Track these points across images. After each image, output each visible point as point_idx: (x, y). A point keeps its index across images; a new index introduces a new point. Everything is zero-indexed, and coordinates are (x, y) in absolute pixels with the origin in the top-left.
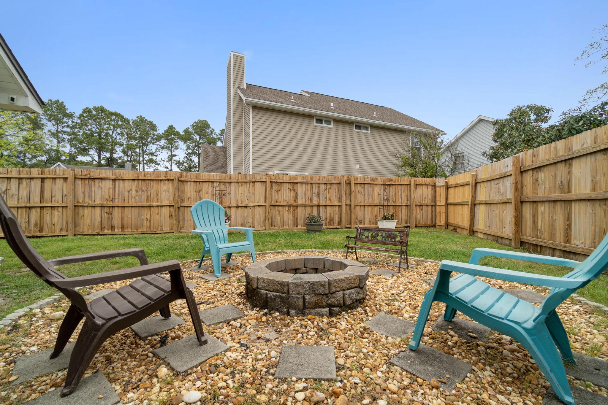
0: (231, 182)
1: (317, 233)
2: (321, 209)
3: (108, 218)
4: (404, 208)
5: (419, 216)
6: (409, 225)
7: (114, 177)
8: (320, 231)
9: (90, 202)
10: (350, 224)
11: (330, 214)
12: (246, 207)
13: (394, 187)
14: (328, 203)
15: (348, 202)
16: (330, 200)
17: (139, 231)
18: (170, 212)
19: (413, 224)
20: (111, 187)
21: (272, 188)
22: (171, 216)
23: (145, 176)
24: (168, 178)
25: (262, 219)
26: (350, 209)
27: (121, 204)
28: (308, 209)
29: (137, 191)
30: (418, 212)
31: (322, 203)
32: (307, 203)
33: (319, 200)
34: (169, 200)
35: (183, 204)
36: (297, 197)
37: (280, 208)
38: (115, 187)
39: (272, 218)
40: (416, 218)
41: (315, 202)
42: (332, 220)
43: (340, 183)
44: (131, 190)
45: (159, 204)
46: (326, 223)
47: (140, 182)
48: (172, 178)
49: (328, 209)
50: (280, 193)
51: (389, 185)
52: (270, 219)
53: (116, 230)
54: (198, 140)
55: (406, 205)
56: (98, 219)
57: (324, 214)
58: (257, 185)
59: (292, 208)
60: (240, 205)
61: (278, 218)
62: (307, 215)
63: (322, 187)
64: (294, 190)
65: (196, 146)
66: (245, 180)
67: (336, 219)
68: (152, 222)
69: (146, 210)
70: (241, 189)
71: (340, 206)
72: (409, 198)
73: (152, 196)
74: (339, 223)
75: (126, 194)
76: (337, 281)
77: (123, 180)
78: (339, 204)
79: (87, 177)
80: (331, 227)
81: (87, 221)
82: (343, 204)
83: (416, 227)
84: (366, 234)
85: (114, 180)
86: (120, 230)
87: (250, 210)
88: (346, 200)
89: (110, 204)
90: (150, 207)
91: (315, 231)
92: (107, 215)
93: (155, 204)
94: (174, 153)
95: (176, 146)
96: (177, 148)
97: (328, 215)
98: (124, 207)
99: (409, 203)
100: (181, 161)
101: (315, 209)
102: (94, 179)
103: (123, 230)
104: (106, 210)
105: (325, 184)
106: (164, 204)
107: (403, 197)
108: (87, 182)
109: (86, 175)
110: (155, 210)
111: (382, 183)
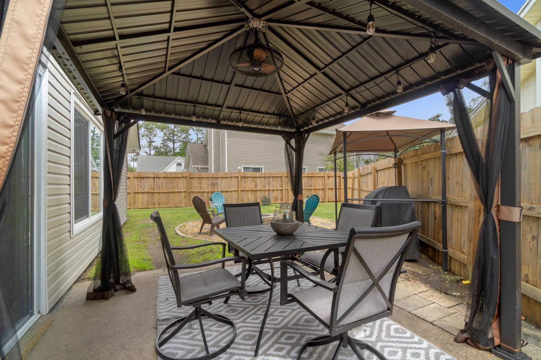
0: (218, 178)
1: (268, 206)
2: (271, 192)
3: (151, 199)
4: (321, 191)
5: (330, 195)
6: (324, 201)
7: (154, 176)
8: (269, 205)
9: (142, 190)
10: (288, 201)
11: (276, 195)
12: (227, 192)
13: (314, 179)
14: (275, 188)
15: (287, 188)
16: (276, 186)
17: (168, 206)
18: (185, 195)
19: (327, 200)
20: (152, 181)
21: (242, 180)
22: (185, 197)
23: (170, 175)
24: (183, 176)
25: (236, 198)
26: (288, 192)
27: (158, 191)
28: (263, 192)
29: (166, 184)
30: (330, 193)
31: (271, 188)
32: (262, 189)
33: (269, 187)
34: (183, 188)
35: (192, 191)
36: (256, 185)
37: (246, 192)
38: (154, 181)
39: (242, 198)
40: (329, 196)
41: (267, 188)
42: (277, 198)
43: (282, 177)
44: (163, 183)
45: (178, 191)
46: (273, 200)
47: (168, 179)
48: (186, 176)
49: (275, 192)
50: (246, 183)
51: (311, 177)
52: (241, 198)
53: (156, 206)
54: (173, 128)
55: (322, 189)
56: (146, 199)
57: (272, 195)
58: (233, 179)
59: (253, 192)
60: (223, 190)
61: (246, 198)
62: (262, 196)
63: (271, 179)
64: (255, 181)
65: (171, 133)
66: (226, 176)
67: (279, 198)
68: (175, 201)
69: (172, 195)
70: (224, 181)
71: (282, 190)
72: (324, 185)
73: (175, 186)
74: (282, 200)
75: (161, 185)
76: (265, 218)
77: (159, 178)
78: (281, 189)
79: (140, 176)
80: (277, 202)
81: (140, 201)
82: (284, 189)
83: (328, 202)
84: (284, 206)
85: (154, 178)
86: (158, 205)
87: (229, 193)
88: (285, 186)
89: (152, 191)
90: (173, 192)
91: (267, 205)
92: (150, 197)
93: (176, 191)
94: (153, 140)
95: (155, 134)
96: (155, 135)
97: (275, 195)
98: (160, 193)
99: (324, 188)
100: (159, 147)
101: (267, 192)
102: (143, 178)
103: (159, 206)
104: (150, 195)
105: (273, 177)
106: (181, 190)
107: (320, 184)
108: (140, 179)
109: (139, 175)
110: (177, 194)
111: (307, 176)
